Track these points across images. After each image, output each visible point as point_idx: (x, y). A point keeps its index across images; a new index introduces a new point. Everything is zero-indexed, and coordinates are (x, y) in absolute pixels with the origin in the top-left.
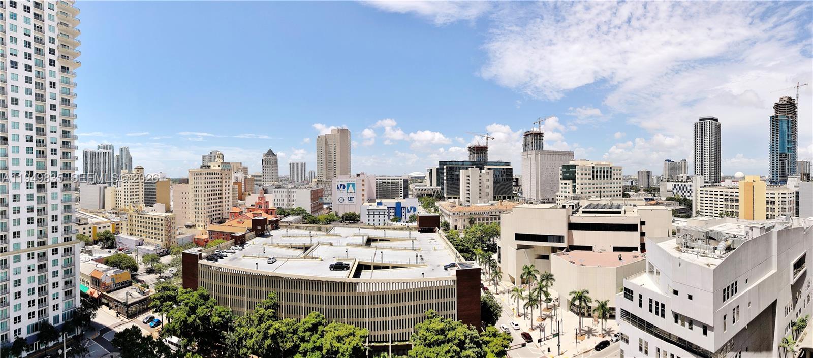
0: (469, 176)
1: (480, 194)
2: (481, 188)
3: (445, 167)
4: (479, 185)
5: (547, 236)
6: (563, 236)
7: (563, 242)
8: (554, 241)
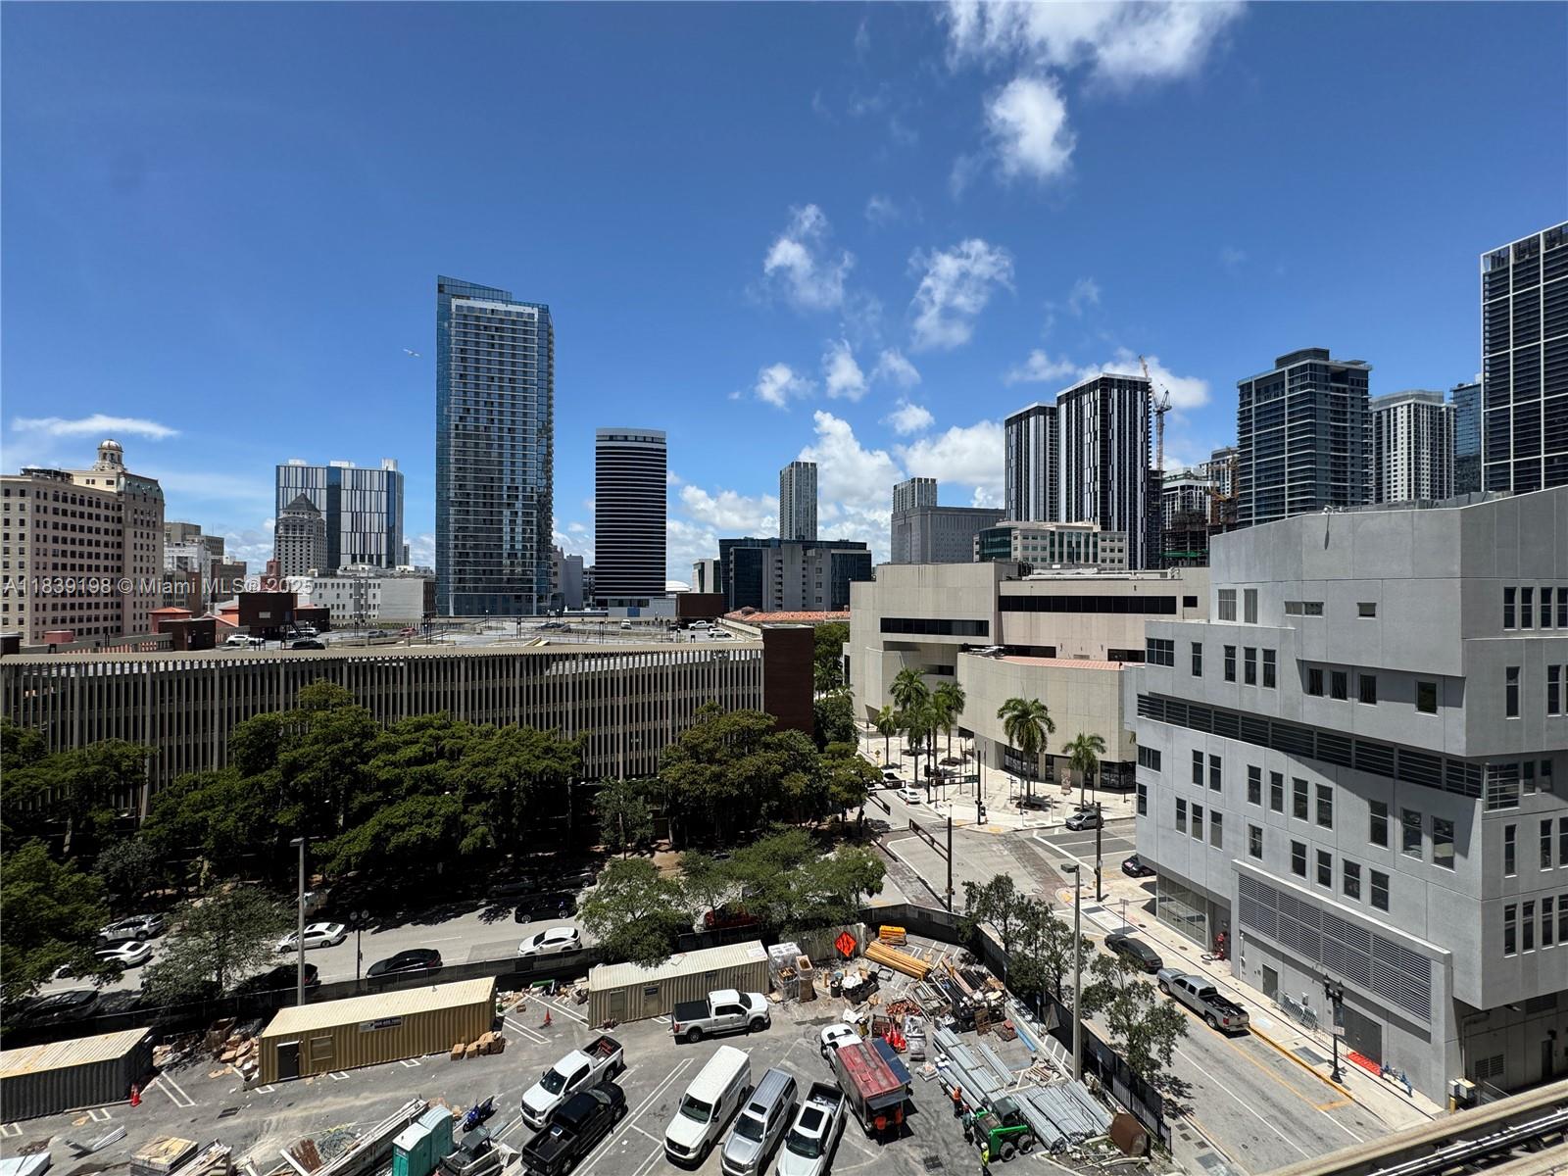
0: (781, 561)
1: (804, 598)
2: (805, 587)
3: (732, 550)
4: (801, 580)
5: (949, 622)
6: (987, 623)
7: (986, 634)
8: (963, 634)
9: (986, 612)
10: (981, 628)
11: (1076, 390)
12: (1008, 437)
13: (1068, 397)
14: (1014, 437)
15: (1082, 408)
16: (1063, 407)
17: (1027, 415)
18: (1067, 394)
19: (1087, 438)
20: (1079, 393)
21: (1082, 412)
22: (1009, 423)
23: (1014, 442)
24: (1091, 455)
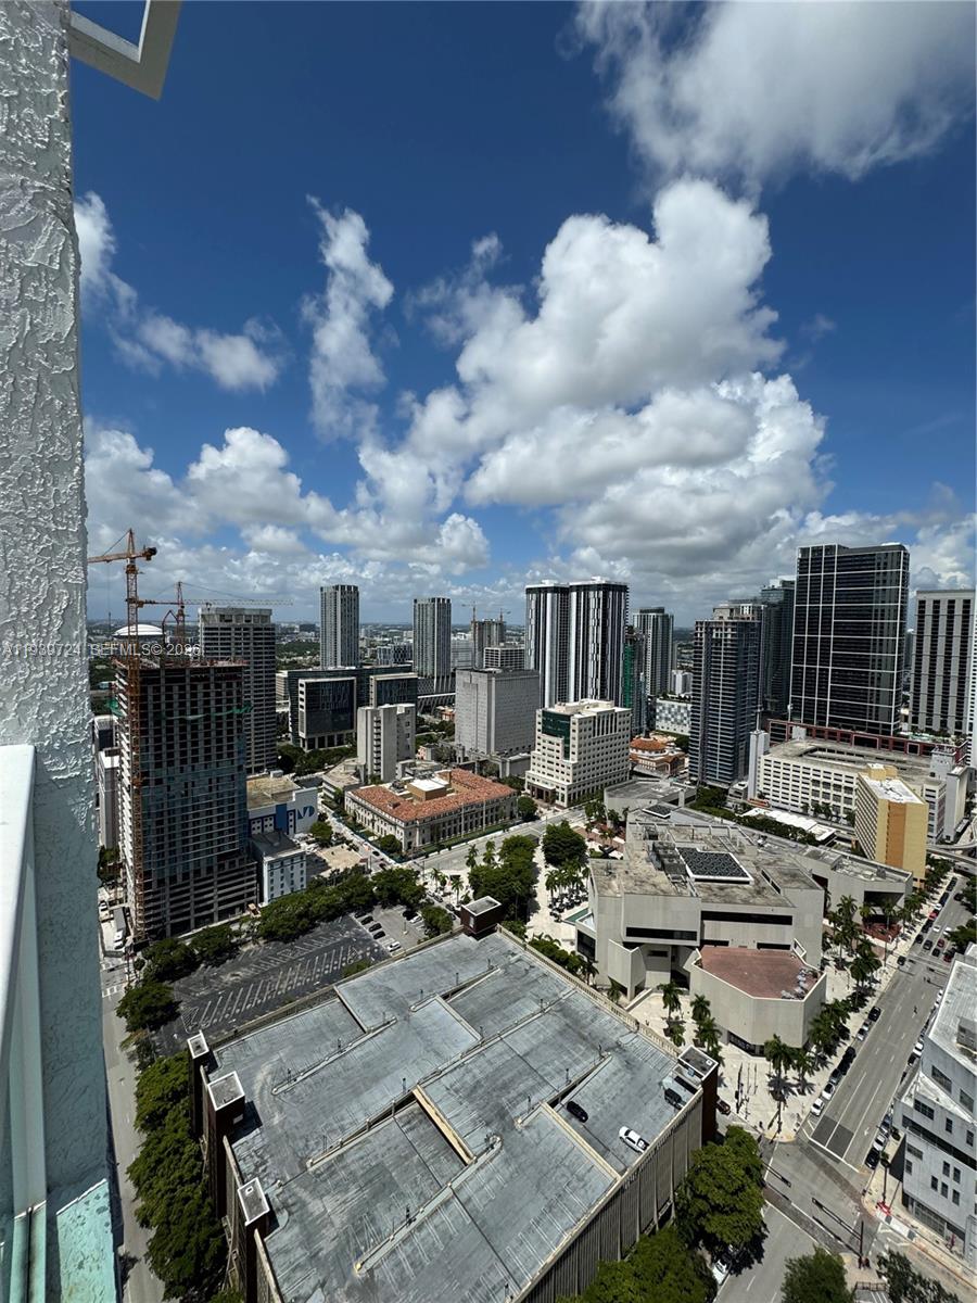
1: (398, 749)
2: (399, 740)
4: (397, 735)
5: (672, 932)
6: (695, 933)
7: (695, 939)
8: (681, 939)
9: (693, 925)
10: (691, 935)
11: (585, 586)
12: (529, 601)
13: (578, 589)
14: (533, 602)
15: (589, 600)
16: (574, 594)
17: (546, 590)
18: (578, 586)
19: (592, 622)
20: (586, 588)
21: (588, 603)
22: (529, 591)
23: (533, 607)
24: (595, 633)
